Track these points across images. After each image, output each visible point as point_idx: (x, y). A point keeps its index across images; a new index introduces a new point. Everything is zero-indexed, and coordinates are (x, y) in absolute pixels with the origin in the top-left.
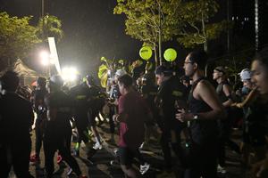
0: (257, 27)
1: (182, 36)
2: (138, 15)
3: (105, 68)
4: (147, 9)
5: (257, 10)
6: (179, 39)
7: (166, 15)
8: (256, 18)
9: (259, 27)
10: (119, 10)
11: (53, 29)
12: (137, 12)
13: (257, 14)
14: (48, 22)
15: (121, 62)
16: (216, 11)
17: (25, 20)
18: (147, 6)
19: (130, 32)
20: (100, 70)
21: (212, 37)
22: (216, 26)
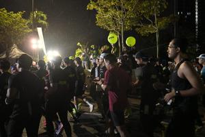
0: (197, 20)
1: (139, 27)
2: (106, 10)
3: (80, 51)
4: (112, 6)
5: (197, 7)
6: (137, 29)
7: (127, 10)
8: (197, 13)
9: (198, 20)
10: (91, 6)
11: (40, 21)
12: (105, 8)
13: (197, 10)
14: (37, 16)
15: (93, 46)
16: (165, 7)
17: (19, 14)
18: (113, 4)
19: (99, 23)
20: (77, 53)
21: (163, 27)
22: (165, 19)
